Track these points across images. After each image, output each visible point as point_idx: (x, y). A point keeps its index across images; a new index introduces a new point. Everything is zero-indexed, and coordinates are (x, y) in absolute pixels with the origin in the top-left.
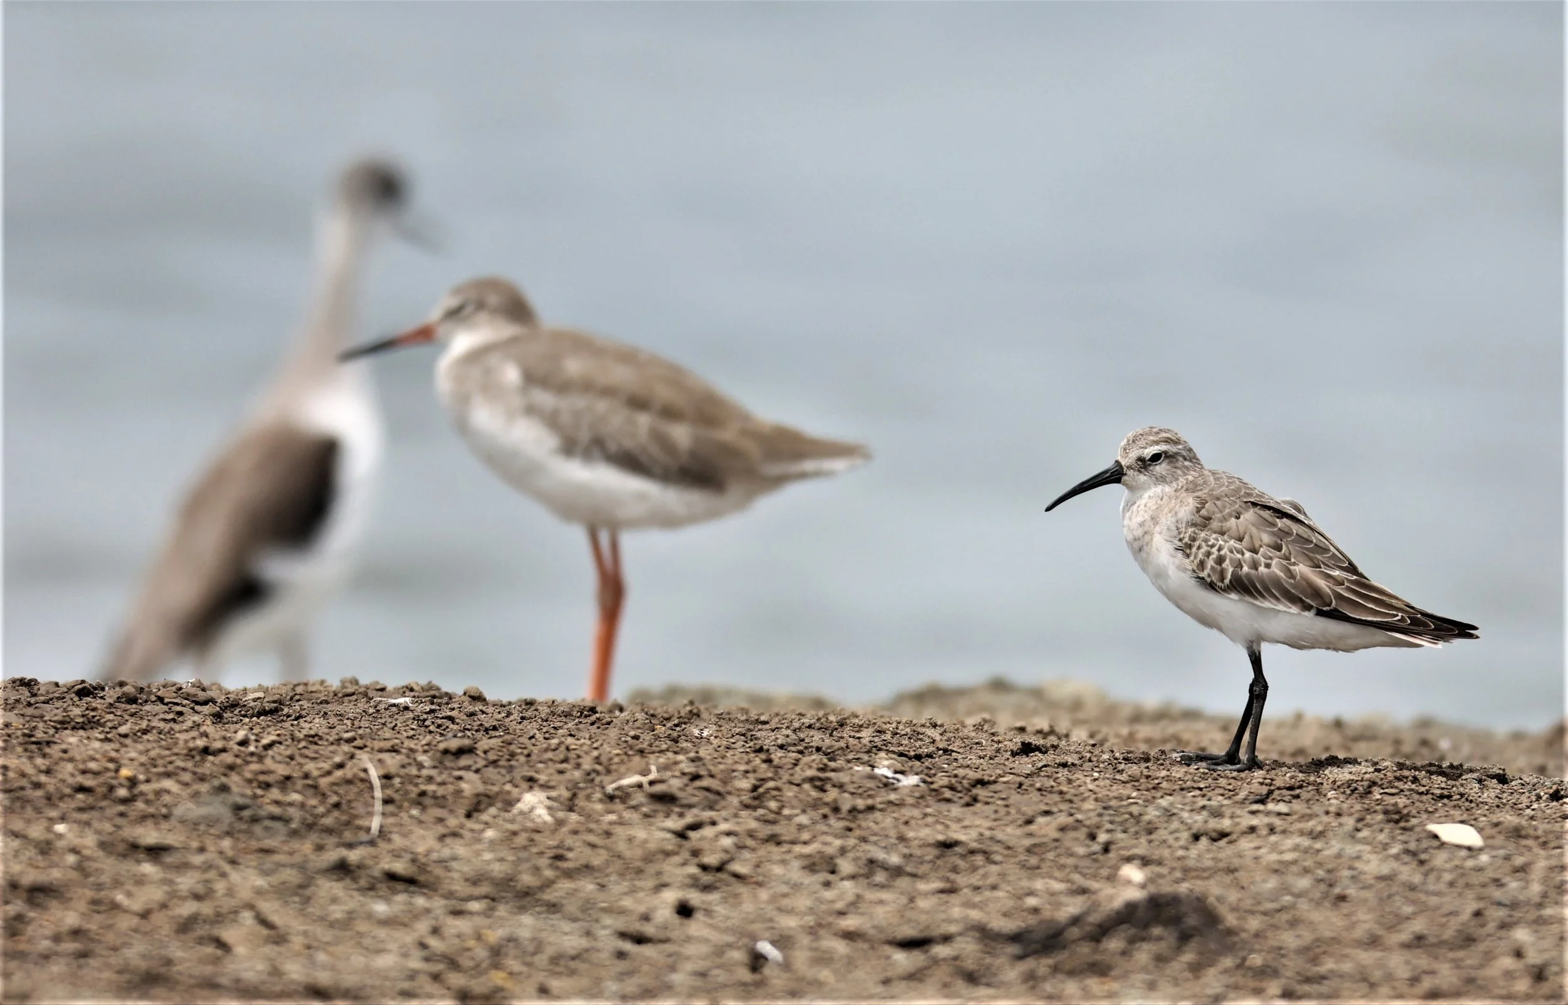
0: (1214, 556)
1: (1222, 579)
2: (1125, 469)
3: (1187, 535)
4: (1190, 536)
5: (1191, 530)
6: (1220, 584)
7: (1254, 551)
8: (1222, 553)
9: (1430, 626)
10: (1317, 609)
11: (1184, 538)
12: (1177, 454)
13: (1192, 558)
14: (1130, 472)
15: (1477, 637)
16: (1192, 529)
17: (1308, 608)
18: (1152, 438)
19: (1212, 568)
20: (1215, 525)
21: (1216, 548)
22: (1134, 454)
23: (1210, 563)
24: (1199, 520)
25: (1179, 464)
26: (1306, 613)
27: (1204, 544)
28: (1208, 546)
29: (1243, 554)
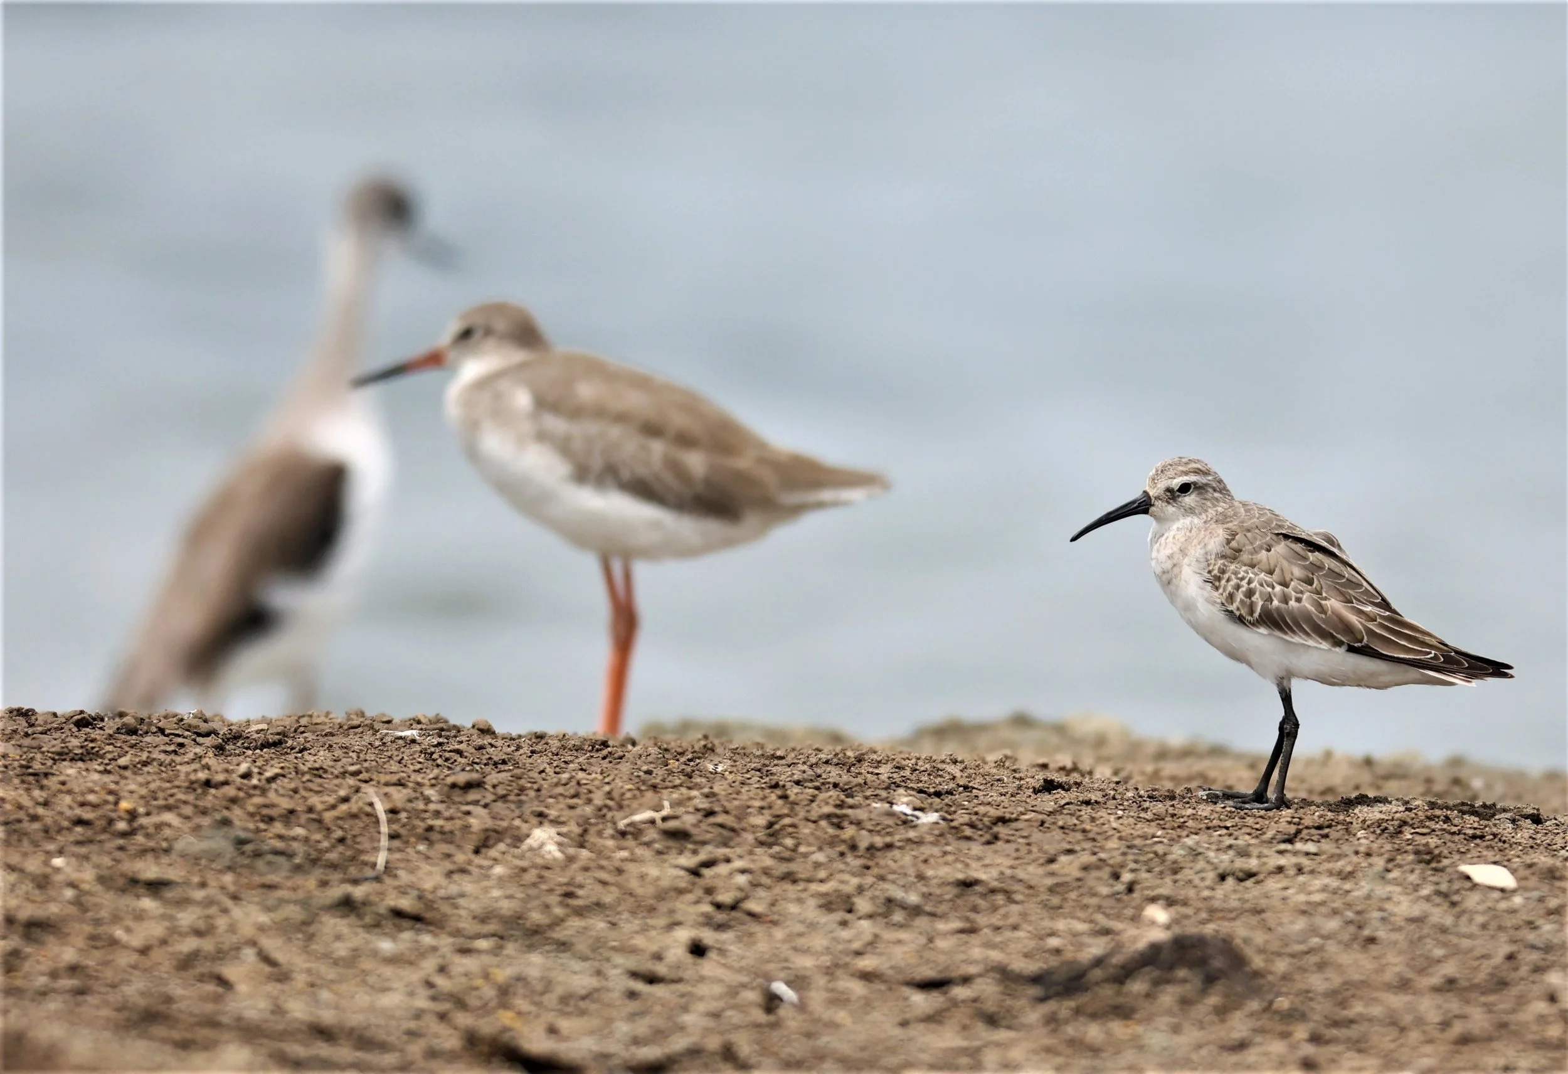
0: (1244, 589)
1: (1251, 613)
2: (1153, 499)
3: (1217, 567)
4: (1219, 568)
5: (1220, 562)
6: (1249, 618)
7: (1285, 585)
8: (1252, 586)
9: (1464, 665)
10: (1349, 645)
11: (1213, 570)
12: (1207, 485)
13: (1221, 590)
14: (1158, 503)
15: (1512, 677)
16: (1222, 561)
17: (1338, 643)
18: (1181, 468)
19: (1242, 601)
20: (1245, 557)
21: (1246, 580)
22: (1162, 485)
23: (1240, 596)
24: (1229, 552)
25: (1209, 496)
26: (1337, 649)
27: (1233, 576)
28: (1238, 579)
29: (1273, 588)
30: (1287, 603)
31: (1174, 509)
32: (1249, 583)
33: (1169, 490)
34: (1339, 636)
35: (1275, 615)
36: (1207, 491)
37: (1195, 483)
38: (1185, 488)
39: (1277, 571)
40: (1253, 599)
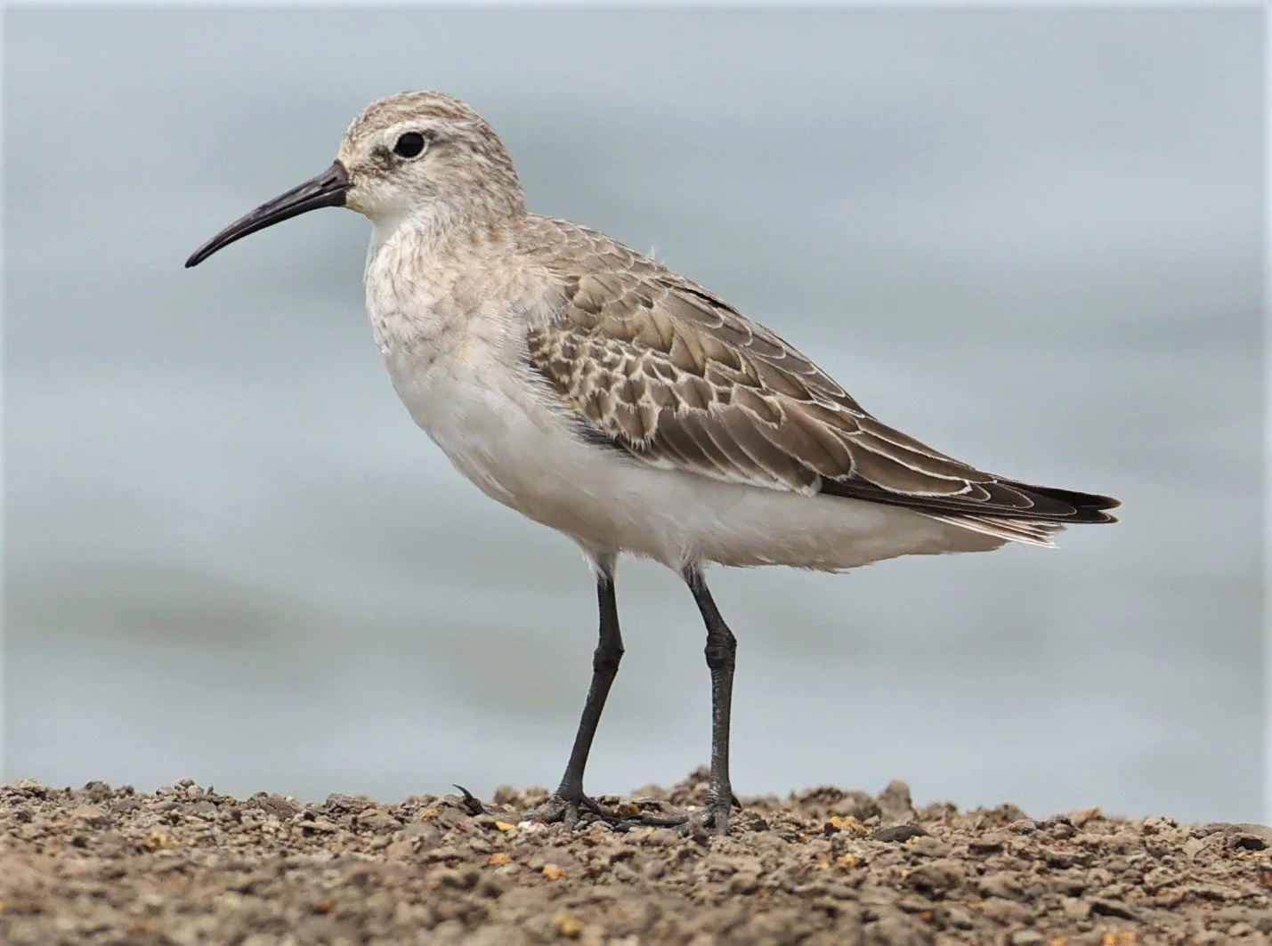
30: (705, 407)
31: (394, 189)
32: (627, 372)
33: (380, 152)
34: (807, 464)
35: (689, 432)
36: (458, 151)
37: (431, 134)
38: (410, 145)
39: (675, 344)
40: (641, 403)
